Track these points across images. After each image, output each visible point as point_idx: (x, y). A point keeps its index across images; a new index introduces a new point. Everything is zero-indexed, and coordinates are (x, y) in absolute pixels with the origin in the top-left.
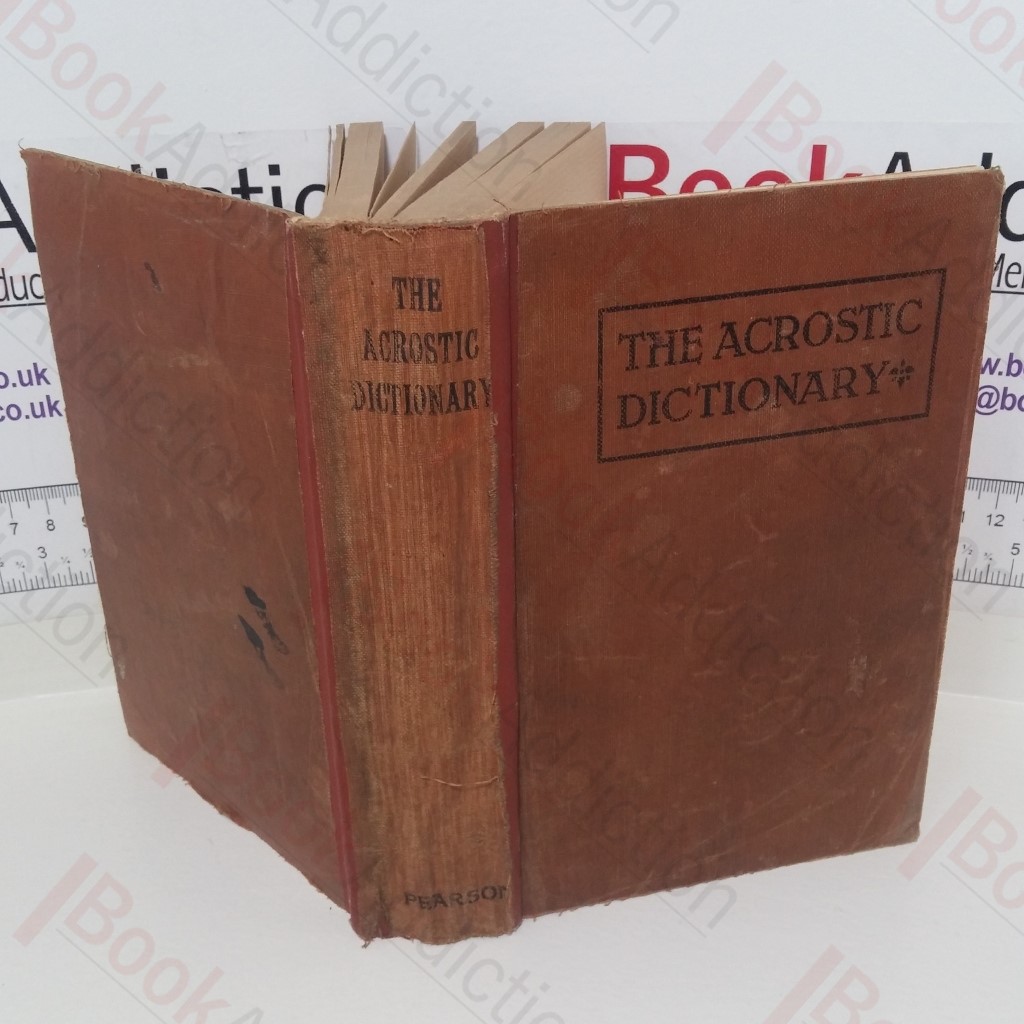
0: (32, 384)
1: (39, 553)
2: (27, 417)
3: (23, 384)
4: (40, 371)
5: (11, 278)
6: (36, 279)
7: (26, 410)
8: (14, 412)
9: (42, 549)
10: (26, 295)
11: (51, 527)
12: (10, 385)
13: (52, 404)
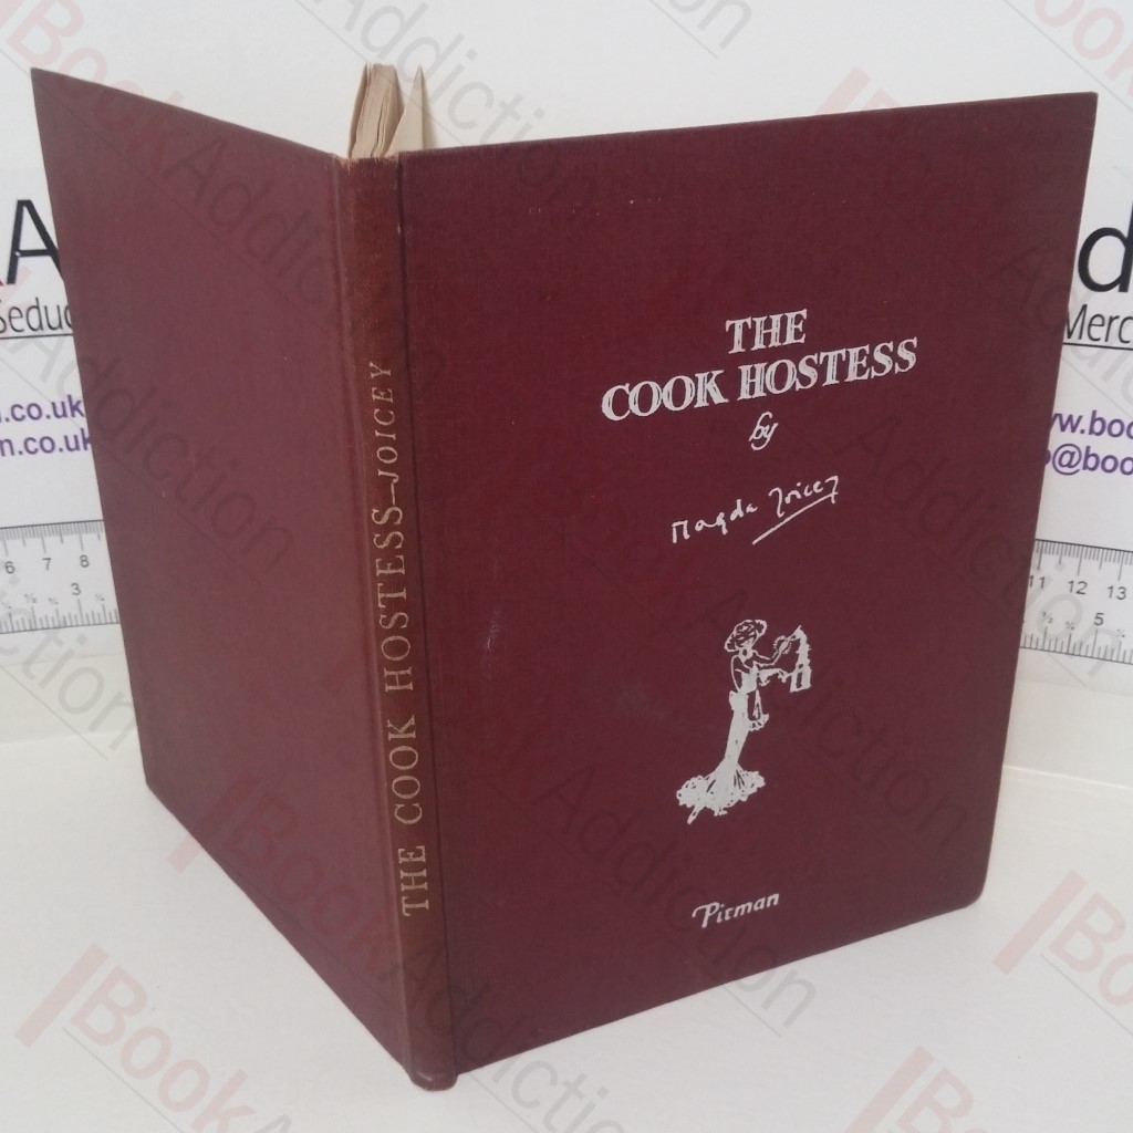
1: (73, 589)
2: (61, 450)
3: (57, 416)
4: (74, 403)
5: (46, 308)
7: (60, 443)
8: (47, 445)
9: (76, 585)
10: (60, 326)
12: (44, 417)
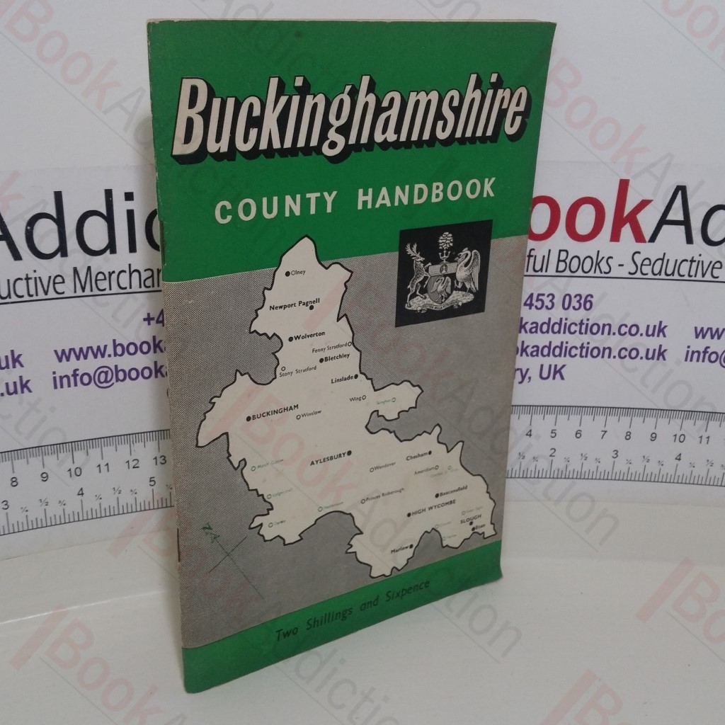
0: (8, 368)
6: (19, 282)
11: (14, 484)
13: (24, 382)
